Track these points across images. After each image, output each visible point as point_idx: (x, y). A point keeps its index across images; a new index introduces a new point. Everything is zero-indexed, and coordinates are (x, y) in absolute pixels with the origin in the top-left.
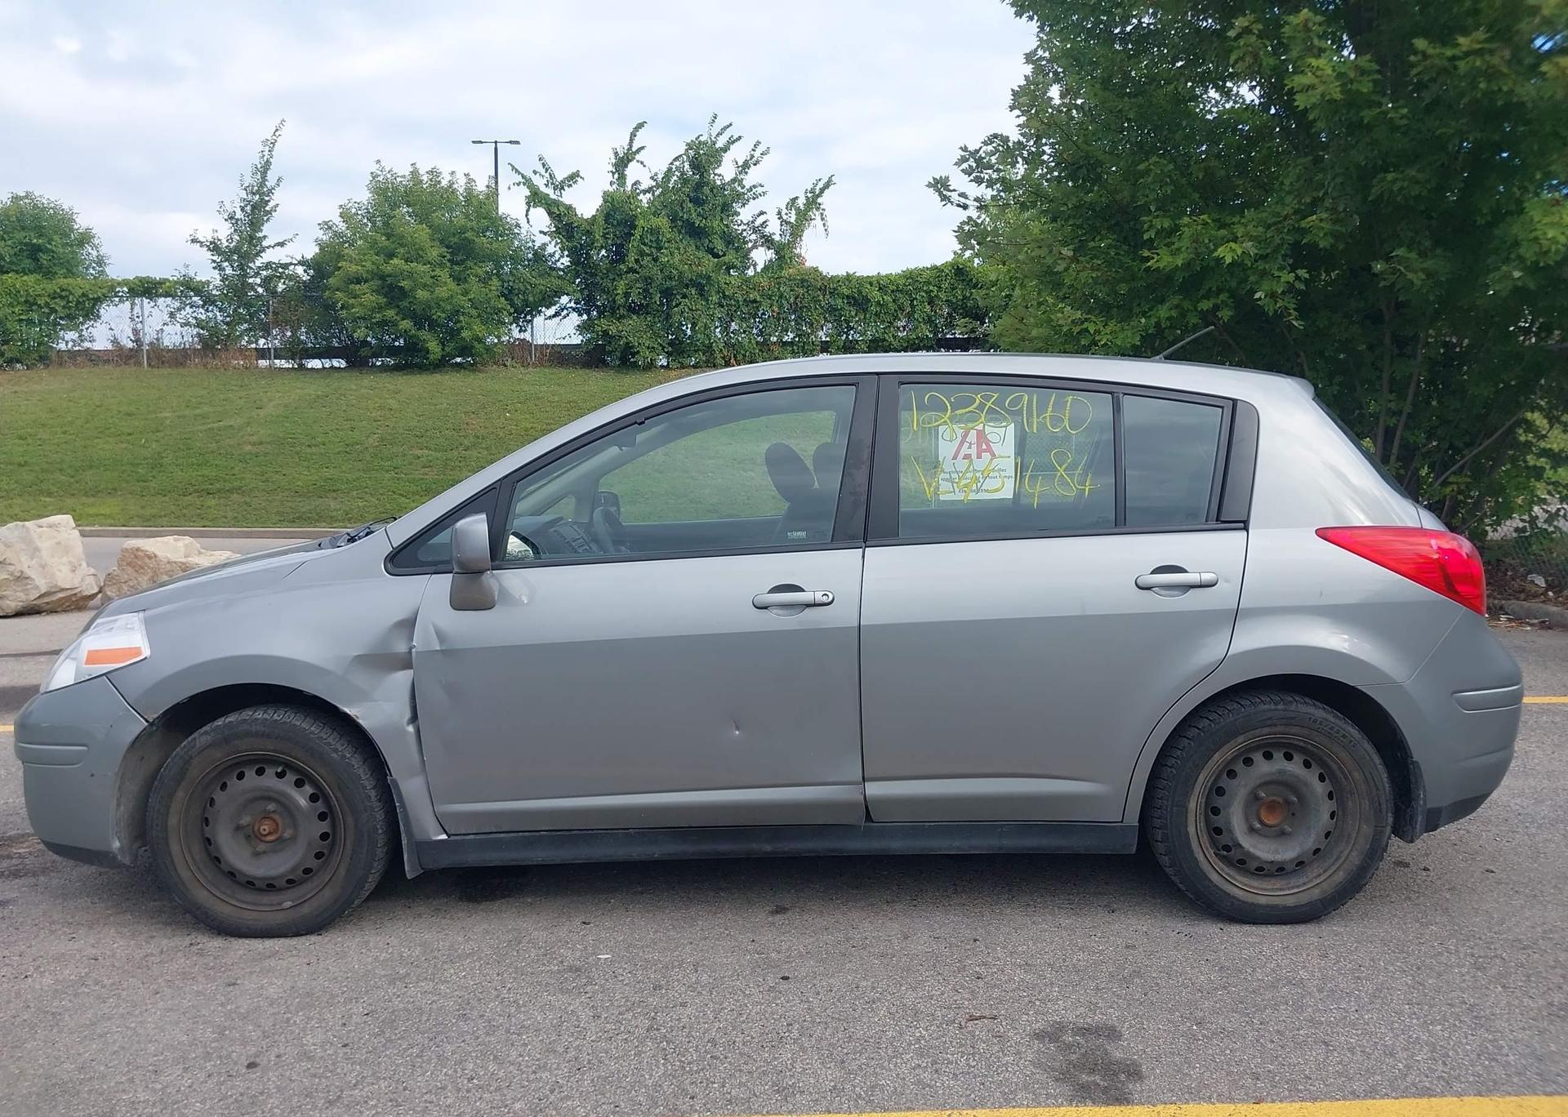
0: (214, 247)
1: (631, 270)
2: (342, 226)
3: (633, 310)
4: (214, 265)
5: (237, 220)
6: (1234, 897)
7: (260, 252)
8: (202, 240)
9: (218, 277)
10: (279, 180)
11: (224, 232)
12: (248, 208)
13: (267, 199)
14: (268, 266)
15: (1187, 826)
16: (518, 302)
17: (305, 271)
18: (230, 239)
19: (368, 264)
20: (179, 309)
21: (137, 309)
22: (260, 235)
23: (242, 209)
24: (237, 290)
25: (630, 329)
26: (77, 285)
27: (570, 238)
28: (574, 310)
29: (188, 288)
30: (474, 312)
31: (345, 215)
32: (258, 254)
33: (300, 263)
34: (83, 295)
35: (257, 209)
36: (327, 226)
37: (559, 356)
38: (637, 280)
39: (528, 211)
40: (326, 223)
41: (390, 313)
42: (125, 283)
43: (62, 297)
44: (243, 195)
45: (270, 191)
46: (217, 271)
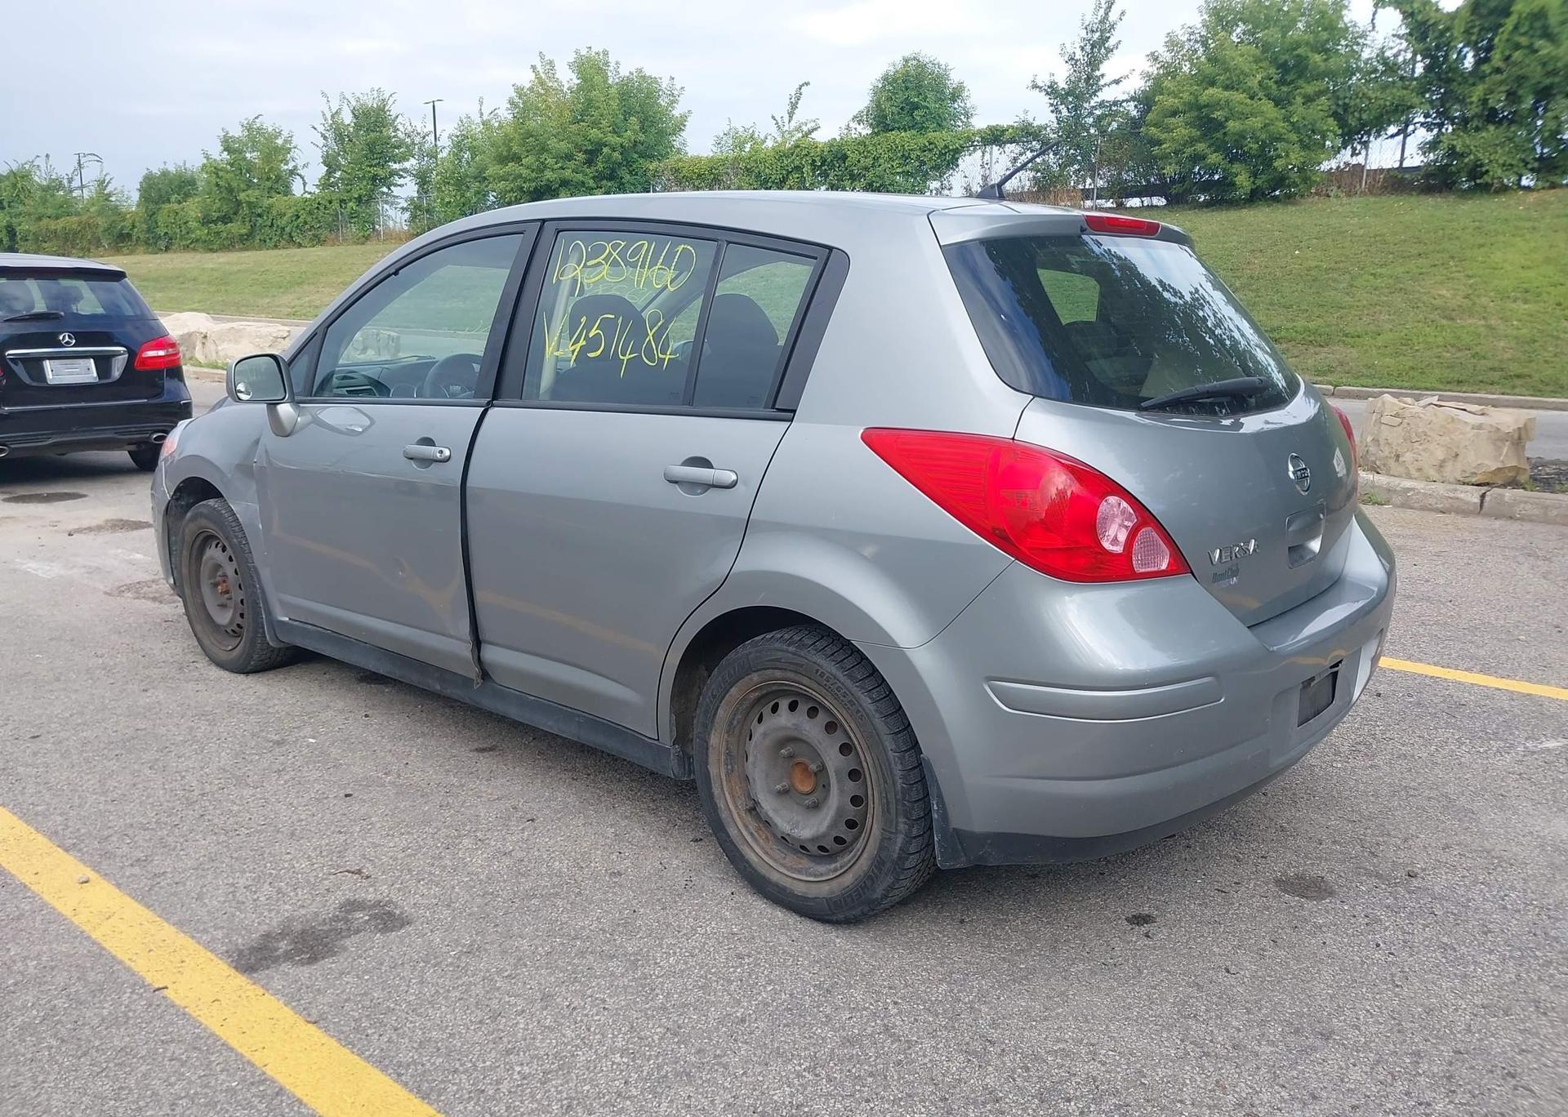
0: (1052, 90)
1: (1498, 71)
2: (1166, 56)
3: (1491, 117)
4: (1052, 108)
5: (1077, 61)
6: (747, 862)
7: (1096, 91)
8: (1041, 84)
9: (1055, 121)
10: (1123, 13)
11: (1062, 75)
12: (1088, 48)
13: (1108, 35)
14: (1101, 104)
15: (707, 764)
16: (1352, 122)
17: (1136, 106)
18: (1069, 81)
19: (1185, 96)
20: (1021, 155)
21: (987, 156)
22: (1097, 73)
23: (1082, 49)
24: (1071, 131)
25: (1485, 145)
26: (941, 138)
27: (1423, 37)
28: (1422, 124)
29: (1026, 133)
30: (1294, 137)
31: (1172, 44)
32: (1094, 93)
33: (1133, 99)
34: (946, 147)
35: (1098, 45)
36: (1154, 57)
37: (1397, 182)
38: (1501, 83)
39: (1374, 14)
40: (1152, 54)
41: (1201, 147)
42: (979, 131)
43: (930, 150)
44: (1083, 33)
45: (1112, 27)
46: (1054, 115)
